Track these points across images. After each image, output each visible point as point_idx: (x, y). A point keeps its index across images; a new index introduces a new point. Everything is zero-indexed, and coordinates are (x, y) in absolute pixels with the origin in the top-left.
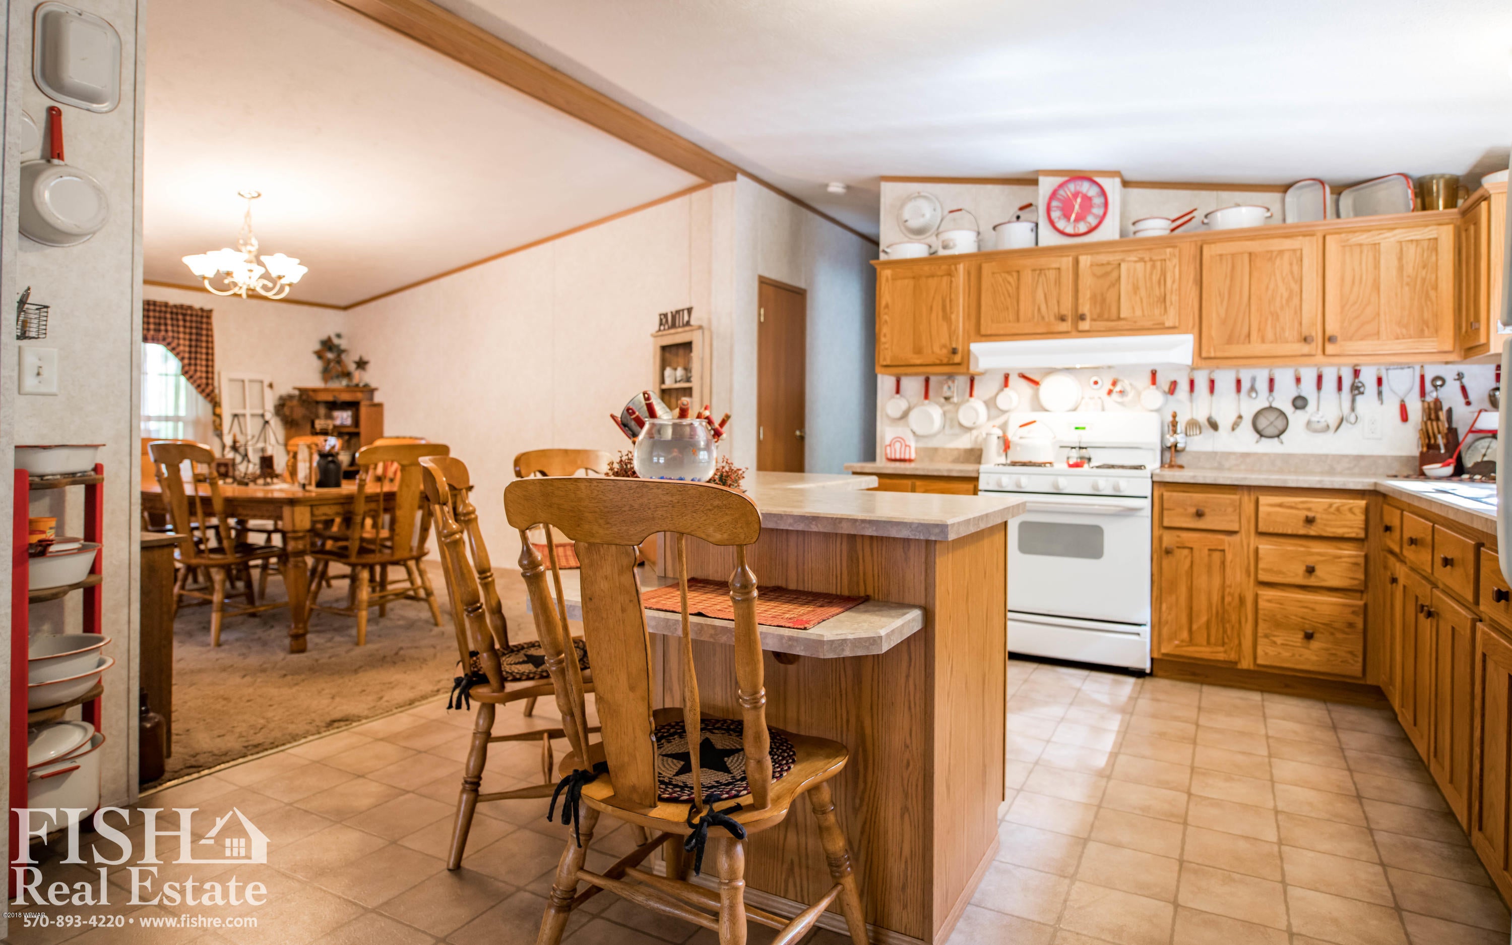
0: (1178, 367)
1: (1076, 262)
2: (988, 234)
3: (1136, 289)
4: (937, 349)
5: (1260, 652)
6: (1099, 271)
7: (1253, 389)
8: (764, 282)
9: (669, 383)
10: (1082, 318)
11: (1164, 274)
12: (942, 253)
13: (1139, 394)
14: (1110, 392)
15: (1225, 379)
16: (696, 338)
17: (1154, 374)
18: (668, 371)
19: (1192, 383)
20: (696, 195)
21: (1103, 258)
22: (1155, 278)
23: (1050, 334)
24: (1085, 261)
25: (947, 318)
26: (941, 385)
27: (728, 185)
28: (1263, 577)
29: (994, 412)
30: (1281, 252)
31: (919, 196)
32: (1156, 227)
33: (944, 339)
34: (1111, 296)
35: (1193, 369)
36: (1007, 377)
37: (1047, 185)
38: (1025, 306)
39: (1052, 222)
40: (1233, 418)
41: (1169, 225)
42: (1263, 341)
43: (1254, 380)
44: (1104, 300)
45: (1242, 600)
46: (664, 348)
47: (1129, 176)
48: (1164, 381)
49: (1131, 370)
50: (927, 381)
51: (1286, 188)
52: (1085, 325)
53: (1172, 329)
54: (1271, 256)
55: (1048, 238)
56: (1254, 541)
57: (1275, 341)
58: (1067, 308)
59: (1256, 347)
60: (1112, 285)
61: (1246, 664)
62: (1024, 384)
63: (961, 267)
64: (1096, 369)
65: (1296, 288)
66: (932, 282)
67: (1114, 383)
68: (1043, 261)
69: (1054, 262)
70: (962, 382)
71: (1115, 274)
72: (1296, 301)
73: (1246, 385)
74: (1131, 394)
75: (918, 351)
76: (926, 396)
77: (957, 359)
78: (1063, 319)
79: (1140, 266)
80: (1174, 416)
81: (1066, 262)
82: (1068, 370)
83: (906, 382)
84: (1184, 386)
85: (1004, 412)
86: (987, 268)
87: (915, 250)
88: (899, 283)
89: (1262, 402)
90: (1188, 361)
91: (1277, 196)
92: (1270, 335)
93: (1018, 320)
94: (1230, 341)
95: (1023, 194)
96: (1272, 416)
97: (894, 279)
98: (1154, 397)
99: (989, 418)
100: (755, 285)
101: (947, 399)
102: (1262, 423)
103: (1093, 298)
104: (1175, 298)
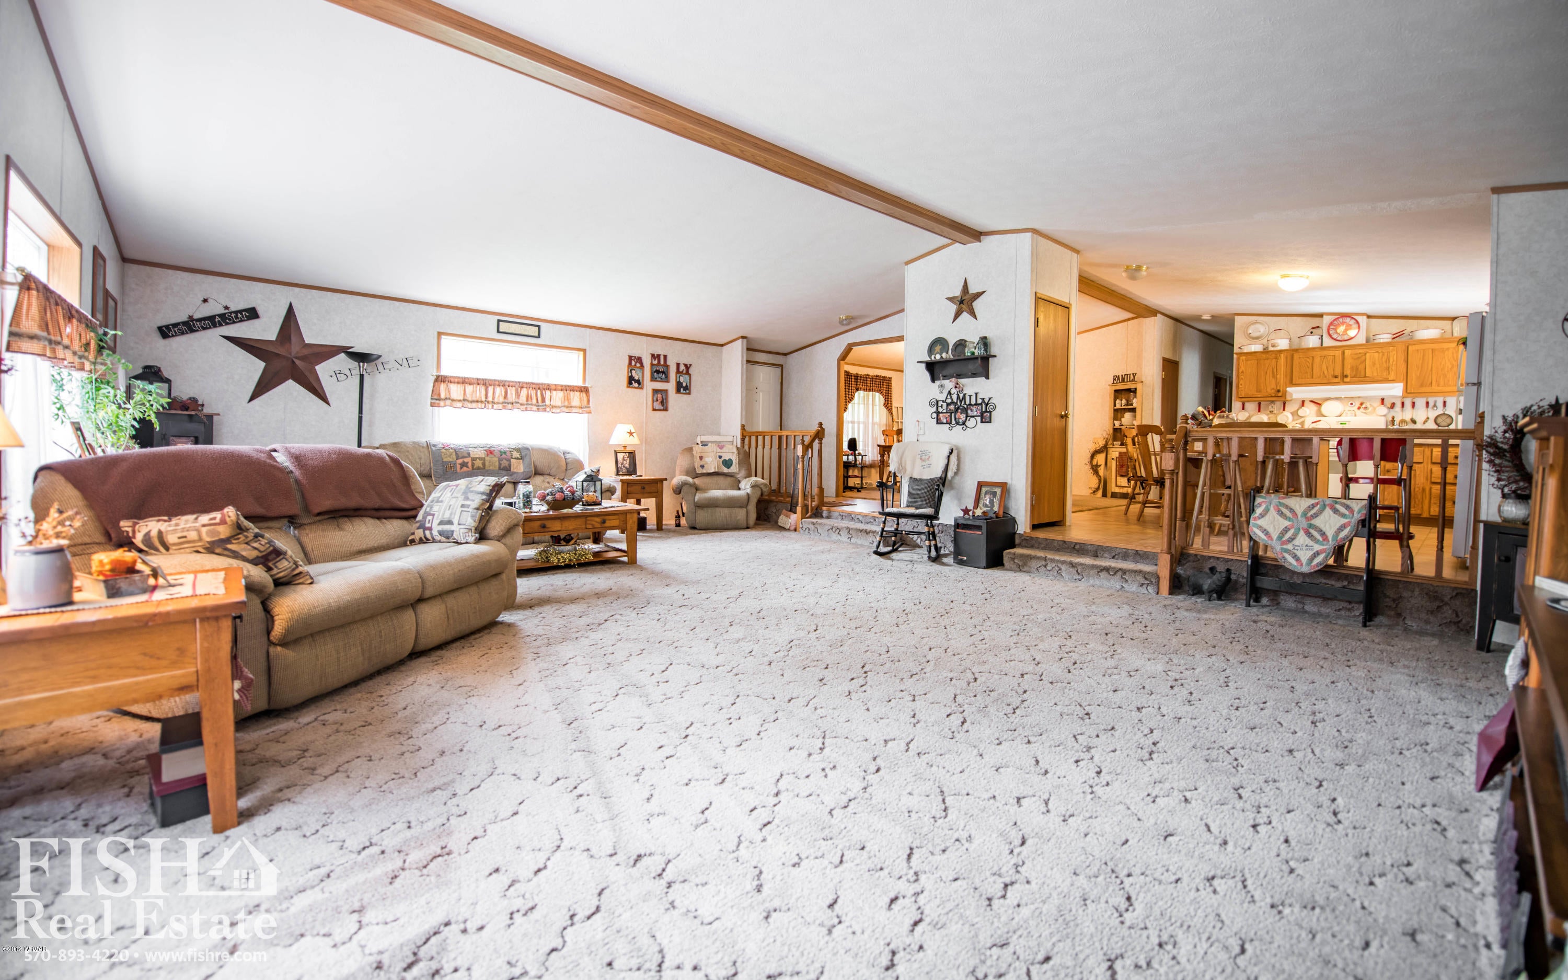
0: (1396, 397)
1: (1343, 353)
2: (1296, 340)
3: (1374, 364)
4: (1269, 390)
5: (1432, 510)
6: (1356, 356)
7: (1435, 406)
8: (1165, 360)
9: (1118, 406)
10: (1346, 376)
11: (1388, 358)
12: (1271, 349)
13: (1374, 409)
14: (1359, 408)
15: (1420, 402)
16: (1139, 387)
17: (1383, 400)
18: (1118, 401)
19: (1403, 404)
20: (1130, 322)
21: (1357, 351)
22: (1384, 360)
23: (1329, 383)
24: (1347, 352)
25: (1274, 376)
26: (1268, 406)
27: (1153, 319)
28: (1434, 480)
29: (1296, 417)
30: (1448, 349)
31: (1256, 322)
32: (1385, 338)
33: (1273, 386)
34: (1361, 367)
35: (1403, 397)
36: (1303, 402)
37: (1327, 320)
38: (1316, 371)
39: (1330, 336)
40: (1424, 418)
41: (1390, 336)
42: (1438, 385)
43: (1435, 402)
44: (1357, 369)
45: (1424, 490)
46: (1116, 391)
47: (1370, 313)
48: (1388, 403)
49: (1370, 398)
50: (1260, 404)
51: (1454, 319)
52: (1346, 380)
53: (1393, 381)
54: (1443, 351)
55: (1328, 342)
56: (1430, 466)
57: (1445, 385)
58: (1338, 372)
59: (1435, 388)
60: (1362, 362)
61: (1425, 515)
62: (1312, 405)
63: (1282, 355)
64: (1352, 398)
65: (1455, 363)
66: (1267, 362)
67: (1362, 404)
68: (1325, 353)
69: (1332, 353)
70: (1279, 404)
71: (1363, 358)
72: (1455, 369)
73: (1431, 404)
74: (1370, 409)
75: (1259, 391)
76: (1259, 411)
77: (1280, 394)
78: (1336, 377)
79: (1376, 355)
80: (1393, 418)
81: (1338, 353)
82: (1337, 399)
83: (1247, 405)
84: (1398, 405)
85: (1302, 417)
86: (1296, 356)
87: (1256, 348)
88: (1249, 362)
89: (1440, 411)
90: (1400, 394)
91: (1449, 322)
92: (1442, 383)
93: (1312, 377)
94: (1422, 386)
95: (1315, 322)
96: (1444, 418)
97: (1247, 360)
98: (1383, 410)
99: (1293, 420)
100: (1161, 361)
101: (1271, 412)
102: (1439, 421)
103: (1352, 368)
104: (1394, 368)
